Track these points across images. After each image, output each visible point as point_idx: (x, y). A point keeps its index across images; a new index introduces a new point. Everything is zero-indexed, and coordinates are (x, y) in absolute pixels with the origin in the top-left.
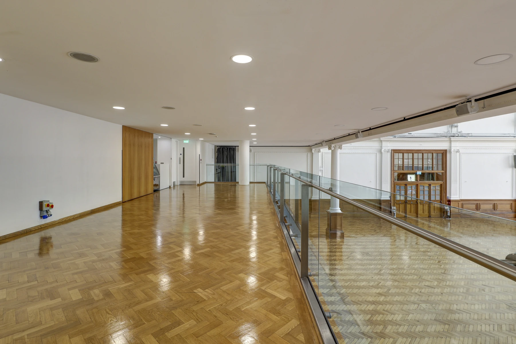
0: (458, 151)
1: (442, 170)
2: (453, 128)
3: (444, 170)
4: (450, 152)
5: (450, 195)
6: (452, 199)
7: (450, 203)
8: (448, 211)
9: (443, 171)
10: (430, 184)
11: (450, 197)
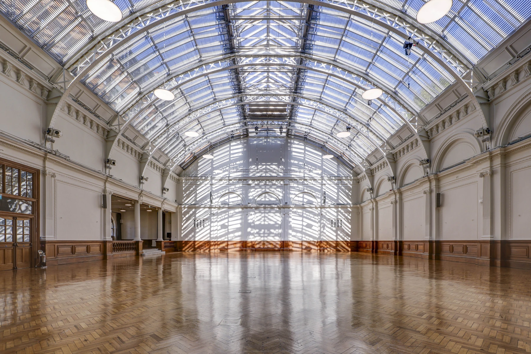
0: (53, 176)
1: (33, 197)
2: (47, 142)
3: (36, 197)
4: (44, 174)
5: (44, 234)
6: (47, 239)
7: (45, 245)
8: (44, 257)
9: (34, 200)
10: (16, 217)
11: (43, 238)
